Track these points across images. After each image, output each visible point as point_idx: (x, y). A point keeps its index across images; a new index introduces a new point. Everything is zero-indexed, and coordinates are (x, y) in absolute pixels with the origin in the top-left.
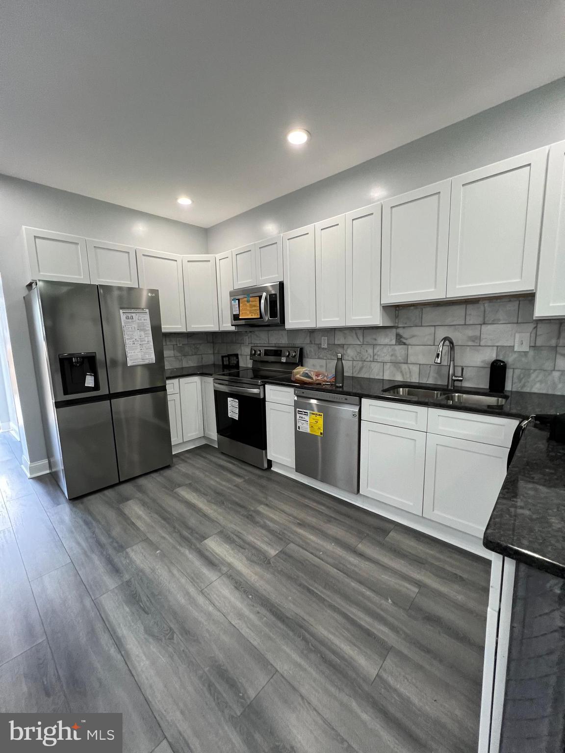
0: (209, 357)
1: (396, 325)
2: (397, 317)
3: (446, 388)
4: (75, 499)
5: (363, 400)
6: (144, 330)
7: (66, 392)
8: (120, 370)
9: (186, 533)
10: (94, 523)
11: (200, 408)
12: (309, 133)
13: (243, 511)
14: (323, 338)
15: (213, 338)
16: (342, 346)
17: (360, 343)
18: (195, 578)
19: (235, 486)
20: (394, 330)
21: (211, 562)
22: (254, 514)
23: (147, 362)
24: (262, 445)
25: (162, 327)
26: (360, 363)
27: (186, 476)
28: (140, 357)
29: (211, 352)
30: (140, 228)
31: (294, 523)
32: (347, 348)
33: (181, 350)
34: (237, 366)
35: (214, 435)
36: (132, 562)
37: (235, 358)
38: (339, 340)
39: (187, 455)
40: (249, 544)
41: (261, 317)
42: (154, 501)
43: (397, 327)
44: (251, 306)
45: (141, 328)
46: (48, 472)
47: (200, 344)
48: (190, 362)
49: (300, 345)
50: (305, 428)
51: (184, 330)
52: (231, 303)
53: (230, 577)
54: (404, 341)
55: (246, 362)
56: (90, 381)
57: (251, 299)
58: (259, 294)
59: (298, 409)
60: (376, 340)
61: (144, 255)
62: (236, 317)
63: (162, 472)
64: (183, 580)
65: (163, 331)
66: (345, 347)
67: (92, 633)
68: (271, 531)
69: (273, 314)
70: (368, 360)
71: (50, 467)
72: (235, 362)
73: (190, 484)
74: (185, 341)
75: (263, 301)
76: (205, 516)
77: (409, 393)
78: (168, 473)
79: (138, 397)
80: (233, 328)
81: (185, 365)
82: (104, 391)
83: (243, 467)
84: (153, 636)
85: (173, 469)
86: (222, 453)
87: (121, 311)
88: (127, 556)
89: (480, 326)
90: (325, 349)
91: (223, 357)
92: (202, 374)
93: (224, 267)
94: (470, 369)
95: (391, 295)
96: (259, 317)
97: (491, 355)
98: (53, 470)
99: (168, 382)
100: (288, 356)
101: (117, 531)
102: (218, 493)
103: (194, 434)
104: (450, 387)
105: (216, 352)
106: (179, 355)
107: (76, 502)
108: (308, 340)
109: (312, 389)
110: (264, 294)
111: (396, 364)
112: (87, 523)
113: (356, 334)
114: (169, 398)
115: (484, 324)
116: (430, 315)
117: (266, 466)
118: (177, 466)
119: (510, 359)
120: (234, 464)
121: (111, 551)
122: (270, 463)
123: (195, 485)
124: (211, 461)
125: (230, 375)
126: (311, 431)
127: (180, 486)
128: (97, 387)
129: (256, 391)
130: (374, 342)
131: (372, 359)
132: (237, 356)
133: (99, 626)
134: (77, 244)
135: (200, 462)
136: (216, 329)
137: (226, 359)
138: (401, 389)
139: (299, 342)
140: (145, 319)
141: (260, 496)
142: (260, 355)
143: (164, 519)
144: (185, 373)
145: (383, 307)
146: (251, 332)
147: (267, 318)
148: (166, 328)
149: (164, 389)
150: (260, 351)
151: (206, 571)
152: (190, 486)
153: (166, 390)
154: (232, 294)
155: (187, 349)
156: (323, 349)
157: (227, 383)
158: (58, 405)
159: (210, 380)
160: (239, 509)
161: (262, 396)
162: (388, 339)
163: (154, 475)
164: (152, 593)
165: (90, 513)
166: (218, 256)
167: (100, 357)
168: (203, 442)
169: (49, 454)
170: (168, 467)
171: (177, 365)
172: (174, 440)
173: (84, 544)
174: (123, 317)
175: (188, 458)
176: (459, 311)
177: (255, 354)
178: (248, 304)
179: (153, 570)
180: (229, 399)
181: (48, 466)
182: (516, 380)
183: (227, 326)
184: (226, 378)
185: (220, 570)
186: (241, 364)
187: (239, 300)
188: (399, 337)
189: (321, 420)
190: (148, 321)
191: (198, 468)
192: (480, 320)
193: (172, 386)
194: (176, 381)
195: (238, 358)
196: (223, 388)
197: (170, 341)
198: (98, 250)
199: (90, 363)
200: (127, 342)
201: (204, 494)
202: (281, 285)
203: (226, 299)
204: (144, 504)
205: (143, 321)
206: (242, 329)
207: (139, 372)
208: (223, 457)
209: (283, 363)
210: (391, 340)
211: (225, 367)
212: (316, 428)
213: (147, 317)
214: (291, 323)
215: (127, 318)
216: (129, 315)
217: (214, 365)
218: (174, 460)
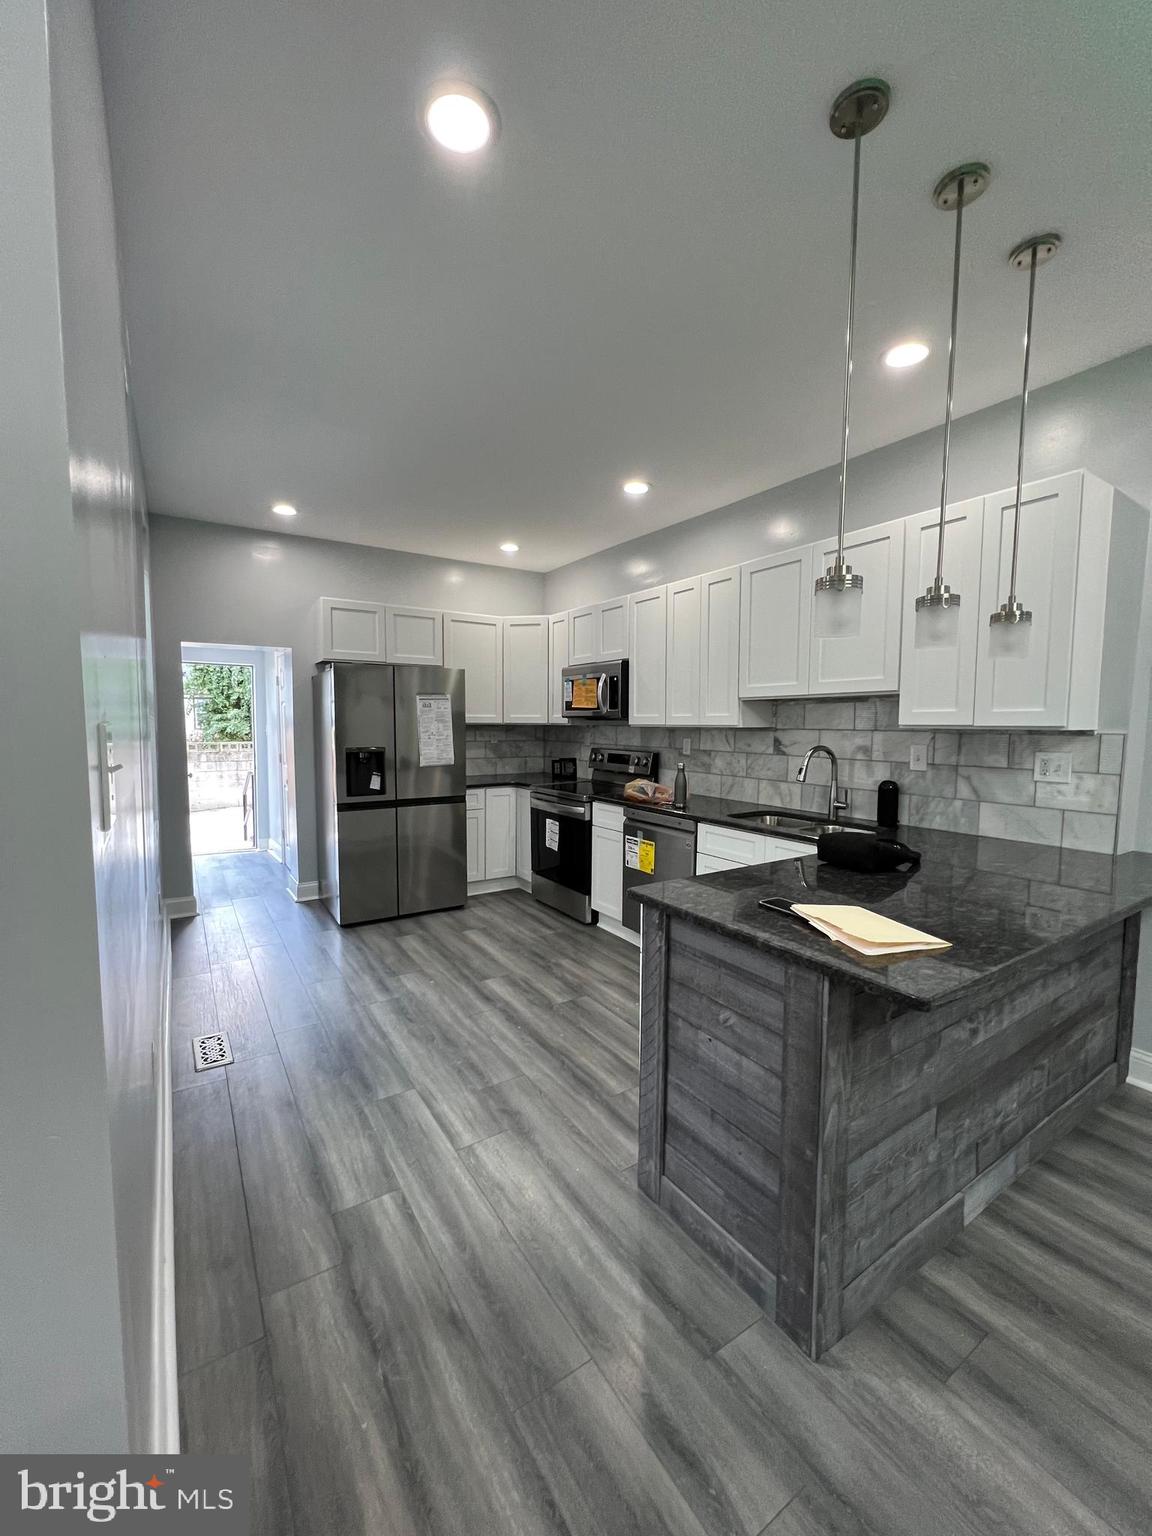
0: (538, 763)
1: (774, 726)
2: (775, 714)
3: (826, 817)
4: (347, 926)
5: (700, 826)
6: (442, 721)
7: (350, 793)
8: (412, 775)
9: (466, 972)
10: (365, 949)
11: (513, 833)
12: (650, 484)
13: (541, 962)
14: (685, 740)
15: (543, 733)
16: (708, 753)
17: (729, 749)
18: (467, 1007)
19: (541, 937)
20: (772, 735)
21: (488, 998)
22: (553, 966)
23: (443, 762)
24: (586, 889)
25: (467, 716)
26: (731, 778)
27: (480, 919)
28: (435, 756)
29: (540, 754)
30: (454, 578)
31: (599, 981)
32: (716, 756)
33: (495, 749)
34: (574, 776)
35: (527, 873)
36: (403, 986)
37: (571, 764)
38: (706, 744)
39: (490, 898)
40: (535, 990)
41: (598, 708)
42: (436, 939)
43: (776, 730)
44: (587, 691)
45: (440, 719)
46: (317, 897)
47: (524, 741)
48: (509, 768)
49: (655, 750)
50: (635, 863)
51: (499, 721)
52: (563, 685)
53: (504, 1011)
54: (784, 749)
55: (585, 772)
56: (375, 784)
57: (588, 681)
58: (597, 675)
59: (627, 837)
60: (749, 745)
61: (453, 621)
62: (569, 706)
63: (451, 912)
64: (453, 1006)
65: (467, 721)
66: (713, 754)
67: (361, 1026)
68: (566, 983)
69: (613, 705)
70: (741, 774)
71: (320, 889)
72: (572, 771)
73: (485, 929)
74: (502, 736)
75: (601, 684)
76: (493, 960)
77: (779, 824)
78: (458, 914)
79: (434, 808)
80: (565, 721)
81: (500, 771)
82: (390, 796)
83: (561, 919)
84: (414, 1035)
85: (467, 911)
86: (537, 901)
87: (418, 697)
88: (399, 980)
89: (870, 733)
90: (688, 756)
91: (554, 762)
92: (517, 785)
93: (559, 633)
94: (861, 793)
95: (751, 686)
96: (596, 706)
97: (882, 774)
98: (324, 896)
99: (468, 791)
100: (637, 764)
101: (390, 960)
102: (515, 941)
103: (502, 869)
104: (831, 817)
105: (548, 754)
106: (492, 756)
107: (349, 930)
108: (666, 743)
109: (644, 809)
110: (604, 676)
111: (775, 782)
112: (359, 949)
113: (726, 736)
114: (469, 814)
115: (876, 730)
116: (815, 714)
117: (589, 919)
118: (472, 909)
119: (905, 781)
120: (549, 915)
121: (382, 974)
122: (595, 915)
123: (488, 931)
124: (518, 908)
125: (561, 788)
126: (641, 867)
127: (471, 928)
128: (382, 791)
129: (581, 810)
130: (749, 749)
131: (744, 774)
132: (574, 761)
133: (366, 1023)
134: (375, 612)
135: (504, 908)
136: (544, 721)
137: (557, 765)
138: (768, 817)
139: (655, 745)
140: (444, 707)
141: (570, 951)
142: (602, 760)
143: (445, 957)
144: (499, 781)
145: (744, 701)
146: (594, 726)
147: (605, 709)
148: (471, 717)
149: (462, 799)
150: (603, 755)
151: (479, 1004)
152: (484, 931)
153: (465, 801)
154: (565, 672)
155: (505, 748)
156: (685, 756)
157: (555, 799)
158: (341, 808)
159: (526, 793)
160: (538, 960)
161: (587, 818)
162: (764, 745)
163: (442, 915)
164: (420, 1011)
165: (363, 941)
166: (552, 618)
167: (389, 755)
168: (514, 885)
169: (321, 873)
170: (460, 908)
171: (489, 770)
172: (471, 876)
173: (356, 966)
174: (419, 705)
175: (489, 902)
176: (846, 710)
177: (595, 760)
178: (583, 688)
179: (424, 995)
180: (548, 820)
181: (317, 891)
182: (914, 812)
183: (558, 718)
184: (555, 792)
185: (495, 1006)
186: (580, 774)
187: (572, 681)
188: (777, 742)
189: (651, 851)
190: (449, 710)
191: (499, 914)
192: (870, 726)
193: (474, 798)
194: (480, 792)
195: (575, 765)
196: (543, 806)
197: (482, 735)
198: (398, 618)
199: (376, 760)
200: (422, 735)
201: (498, 940)
202: (625, 664)
203: (558, 677)
204: (424, 941)
205: (442, 709)
206: (578, 723)
207: (438, 776)
208: (536, 905)
209: (631, 774)
210: (768, 747)
211: (556, 777)
212: (646, 862)
213: (448, 705)
214: (638, 716)
215: (425, 706)
216: (427, 702)
217: (544, 773)
218: (470, 902)
